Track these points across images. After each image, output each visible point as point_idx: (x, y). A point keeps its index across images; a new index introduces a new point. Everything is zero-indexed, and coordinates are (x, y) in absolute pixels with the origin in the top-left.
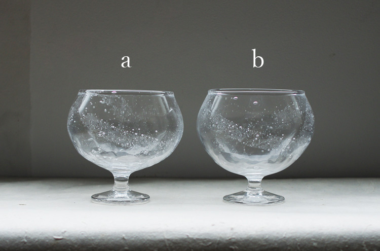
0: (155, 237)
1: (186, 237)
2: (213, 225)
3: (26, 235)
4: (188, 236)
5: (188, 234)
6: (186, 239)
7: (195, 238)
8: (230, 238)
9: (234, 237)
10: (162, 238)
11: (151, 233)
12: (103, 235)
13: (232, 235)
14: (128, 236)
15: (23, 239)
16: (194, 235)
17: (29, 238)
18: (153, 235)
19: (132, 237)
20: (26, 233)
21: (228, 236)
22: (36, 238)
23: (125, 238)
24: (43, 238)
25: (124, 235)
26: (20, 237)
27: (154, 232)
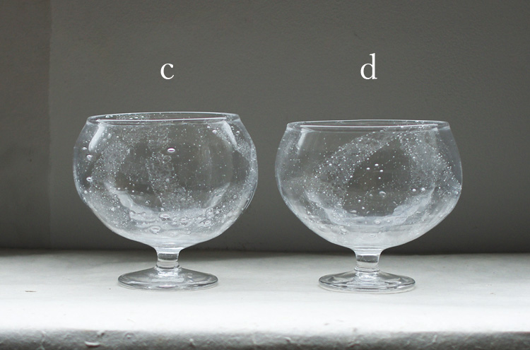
0: (238, 342)
1: (285, 343)
2: (326, 324)
3: (43, 340)
4: (288, 341)
5: (289, 338)
6: (285, 346)
7: (299, 345)
8: (352, 344)
9: (358, 342)
10: (250, 344)
11: (233, 336)
12: (160, 340)
13: (356, 340)
14: (198, 342)
15: (39, 345)
16: (298, 340)
17: (49, 345)
18: (235, 340)
19: (204, 343)
20: (43, 336)
21: (349, 341)
22: (59, 345)
23: (194, 344)
24: (70, 345)
25: (192, 340)
26: (35, 344)
27: (238, 335)
